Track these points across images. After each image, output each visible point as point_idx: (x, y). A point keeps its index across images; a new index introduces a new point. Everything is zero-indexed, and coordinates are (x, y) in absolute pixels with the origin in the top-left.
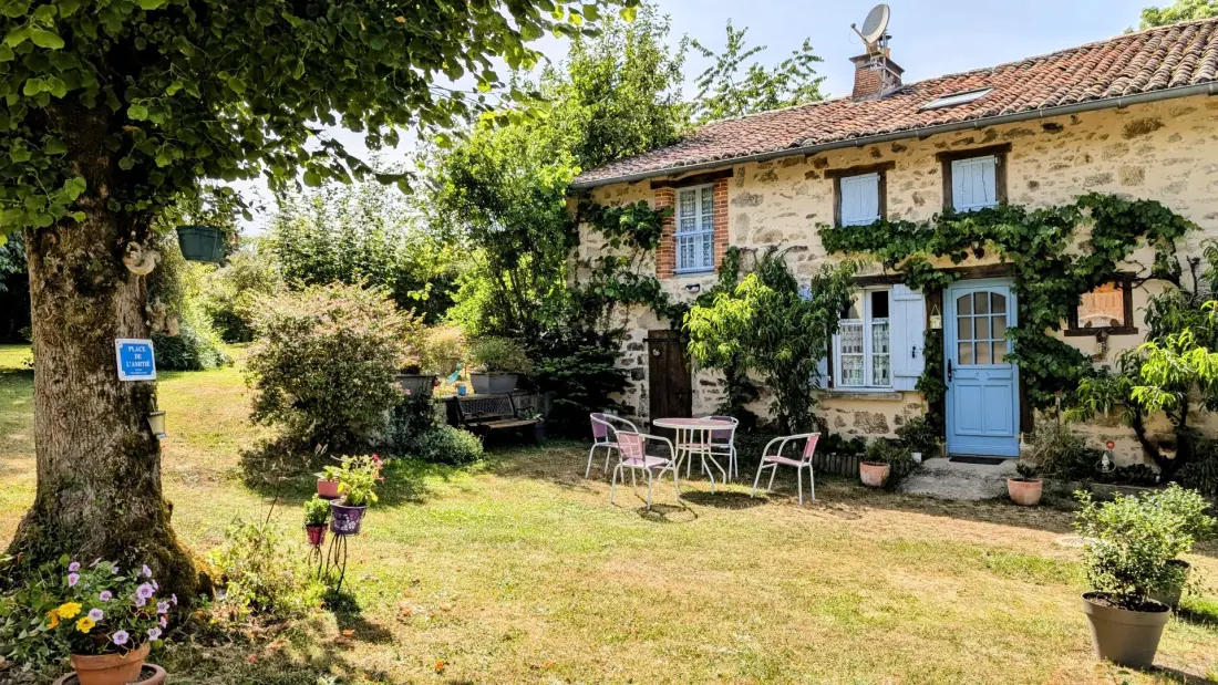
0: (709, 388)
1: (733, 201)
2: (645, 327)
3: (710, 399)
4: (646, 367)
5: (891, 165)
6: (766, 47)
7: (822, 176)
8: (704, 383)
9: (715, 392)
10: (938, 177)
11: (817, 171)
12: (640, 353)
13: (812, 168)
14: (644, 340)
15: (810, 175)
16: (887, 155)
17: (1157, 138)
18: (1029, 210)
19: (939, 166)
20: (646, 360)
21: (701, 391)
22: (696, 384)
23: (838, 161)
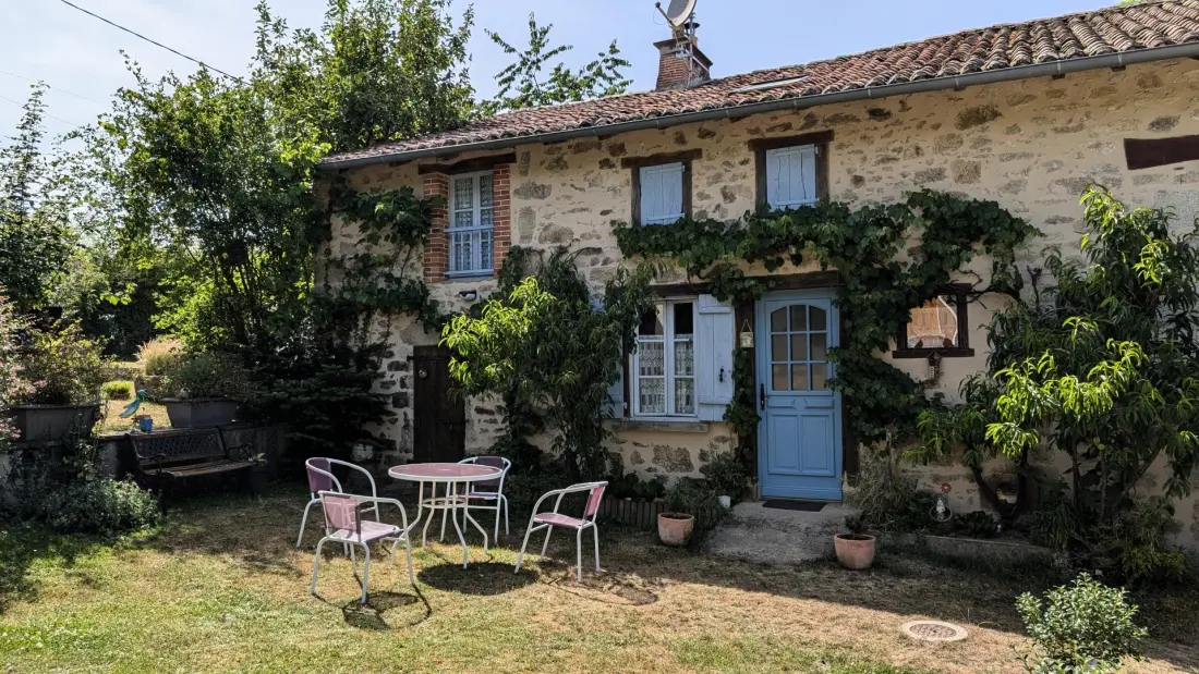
0: (486, 417)
1: (516, 192)
2: (410, 343)
3: (486, 431)
4: (411, 391)
5: (697, 153)
6: (571, 47)
7: (619, 165)
8: (480, 411)
9: (495, 422)
10: (750, 170)
11: (613, 159)
12: (403, 373)
13: (607, 155)
14: (409, 358)
15: (605, 164)
16: (693, 142)
17: (994, 130)
18: (854, 208)
19: (752, 156)
20: (410, 382)
21: (476, 422)
22: (471, 414)
23: (638, 147)
